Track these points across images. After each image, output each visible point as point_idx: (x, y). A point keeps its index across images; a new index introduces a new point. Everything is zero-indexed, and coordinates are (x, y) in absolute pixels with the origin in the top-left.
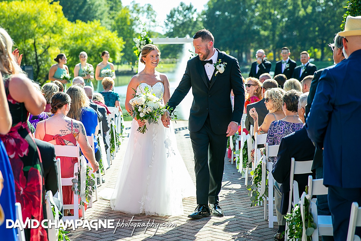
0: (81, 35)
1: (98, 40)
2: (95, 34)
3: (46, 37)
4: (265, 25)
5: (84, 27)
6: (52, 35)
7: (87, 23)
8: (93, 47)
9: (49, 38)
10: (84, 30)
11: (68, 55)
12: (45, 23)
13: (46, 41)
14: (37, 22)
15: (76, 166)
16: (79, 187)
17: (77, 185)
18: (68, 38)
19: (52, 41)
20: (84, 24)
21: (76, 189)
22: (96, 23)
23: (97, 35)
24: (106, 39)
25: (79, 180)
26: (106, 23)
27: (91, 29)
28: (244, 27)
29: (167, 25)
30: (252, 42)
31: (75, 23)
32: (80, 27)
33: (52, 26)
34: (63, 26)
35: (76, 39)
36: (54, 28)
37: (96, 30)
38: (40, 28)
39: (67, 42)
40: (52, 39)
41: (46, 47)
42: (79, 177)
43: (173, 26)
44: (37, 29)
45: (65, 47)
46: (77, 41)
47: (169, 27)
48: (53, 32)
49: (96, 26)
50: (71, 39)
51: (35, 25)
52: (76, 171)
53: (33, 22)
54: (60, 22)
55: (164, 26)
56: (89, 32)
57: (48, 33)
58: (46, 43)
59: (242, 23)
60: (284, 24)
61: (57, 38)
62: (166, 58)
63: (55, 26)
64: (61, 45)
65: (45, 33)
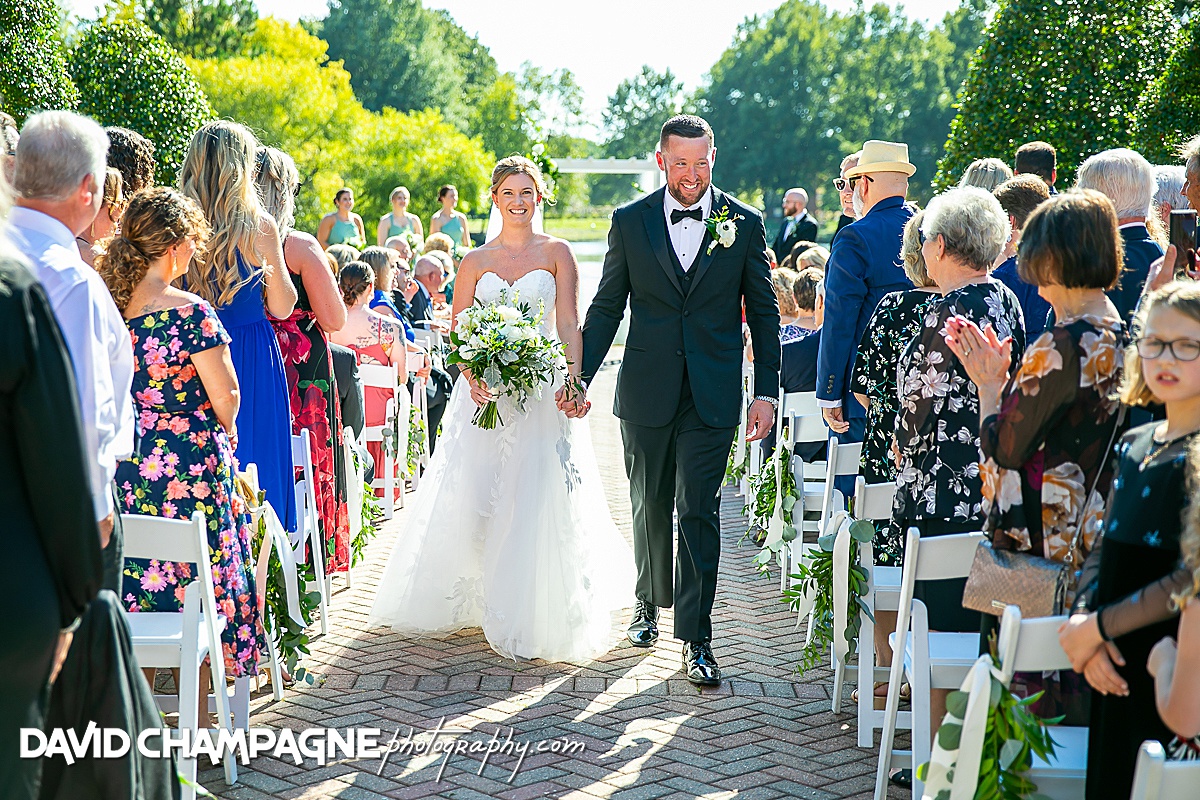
0: (395, 143)
1: (433, 159)
2: (429, 142)
3: (310, 147)
4: (854, 127)
5: (403, 126)
6: (325, 143)
7: (408, 114)
8: (424, 175)
9: (317, 150)
10: (401, 132)
11: (361, 192)
12: (307, 114)
13: (309, 157)
14: (289, 110)
15: (391, 404)
16: (396, 444)
17: (390, 439)
18: (363, 150)
19: (325, 156)
20: (401, 116)
21: (390, 448)
22: (431, 116)
23: (434, 144)
24: (455, 157)
25: (396, 431)
26: (457, 113)
27: (418, 129)
28: (802, 132)
29: (608, 121)
30: (821, 170)
31: (381, 114)
32: (392, 125)
33: (324, 122)
34: (350, 122)
35: (381, 153)
36: (330, 127)
37: (431, 133)
38: (295, 125)
39: (360, 161)
40: (324, 152)
41: (309, 173)
42: (396, 425)
43: (623, 124)
44: (288, 127)
45: (355, 172)
46: (385, 157)
47: (613, 127)
48: (327, 136)
49: (431, 123)
50: (370, 154)
51: (285, 119)
52: (390, 414)
53: (278, 110)
54: (344, 113)
55: (602, 124)
56: (413, 138)
57: (315, 139)
58: (308, 162)
59: (797, 122)
60: (901, 124)
61: (335, 151)
62: (603, 205)
63: (331, 121)
64: (347, 168)
65: (308, 139)
